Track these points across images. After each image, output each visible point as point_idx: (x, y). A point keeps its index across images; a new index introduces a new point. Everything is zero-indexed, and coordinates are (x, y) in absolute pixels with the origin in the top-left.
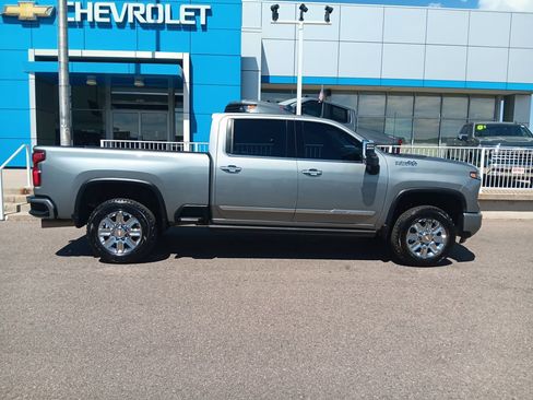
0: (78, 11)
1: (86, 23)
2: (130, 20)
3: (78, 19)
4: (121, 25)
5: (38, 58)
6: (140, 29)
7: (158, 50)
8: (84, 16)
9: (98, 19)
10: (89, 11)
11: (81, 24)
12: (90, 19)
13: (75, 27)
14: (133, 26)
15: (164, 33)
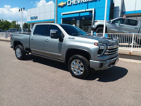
0: (71, 2)
1: (72, 5)
2: (81, 2)
3: (71, 4)
4: (79, 4)
5: (63, 15)
6: (84, 4)
7: (87, 9)
8: (72, 3)
9: (75, 3)
10: (73, 2)
11: (71, 5)
12: (73, 3)
13: (70, 6)
14: (82, 3)
15: (89, 4)
